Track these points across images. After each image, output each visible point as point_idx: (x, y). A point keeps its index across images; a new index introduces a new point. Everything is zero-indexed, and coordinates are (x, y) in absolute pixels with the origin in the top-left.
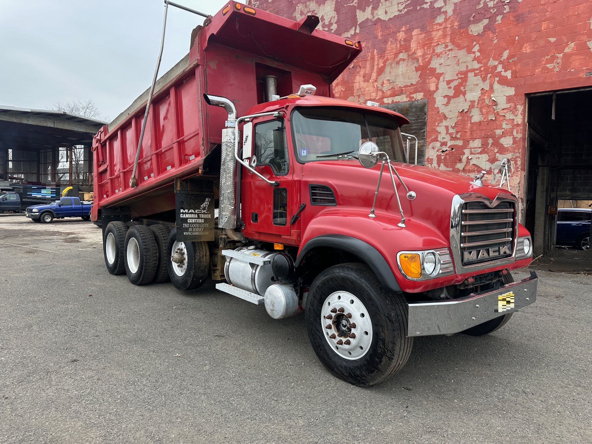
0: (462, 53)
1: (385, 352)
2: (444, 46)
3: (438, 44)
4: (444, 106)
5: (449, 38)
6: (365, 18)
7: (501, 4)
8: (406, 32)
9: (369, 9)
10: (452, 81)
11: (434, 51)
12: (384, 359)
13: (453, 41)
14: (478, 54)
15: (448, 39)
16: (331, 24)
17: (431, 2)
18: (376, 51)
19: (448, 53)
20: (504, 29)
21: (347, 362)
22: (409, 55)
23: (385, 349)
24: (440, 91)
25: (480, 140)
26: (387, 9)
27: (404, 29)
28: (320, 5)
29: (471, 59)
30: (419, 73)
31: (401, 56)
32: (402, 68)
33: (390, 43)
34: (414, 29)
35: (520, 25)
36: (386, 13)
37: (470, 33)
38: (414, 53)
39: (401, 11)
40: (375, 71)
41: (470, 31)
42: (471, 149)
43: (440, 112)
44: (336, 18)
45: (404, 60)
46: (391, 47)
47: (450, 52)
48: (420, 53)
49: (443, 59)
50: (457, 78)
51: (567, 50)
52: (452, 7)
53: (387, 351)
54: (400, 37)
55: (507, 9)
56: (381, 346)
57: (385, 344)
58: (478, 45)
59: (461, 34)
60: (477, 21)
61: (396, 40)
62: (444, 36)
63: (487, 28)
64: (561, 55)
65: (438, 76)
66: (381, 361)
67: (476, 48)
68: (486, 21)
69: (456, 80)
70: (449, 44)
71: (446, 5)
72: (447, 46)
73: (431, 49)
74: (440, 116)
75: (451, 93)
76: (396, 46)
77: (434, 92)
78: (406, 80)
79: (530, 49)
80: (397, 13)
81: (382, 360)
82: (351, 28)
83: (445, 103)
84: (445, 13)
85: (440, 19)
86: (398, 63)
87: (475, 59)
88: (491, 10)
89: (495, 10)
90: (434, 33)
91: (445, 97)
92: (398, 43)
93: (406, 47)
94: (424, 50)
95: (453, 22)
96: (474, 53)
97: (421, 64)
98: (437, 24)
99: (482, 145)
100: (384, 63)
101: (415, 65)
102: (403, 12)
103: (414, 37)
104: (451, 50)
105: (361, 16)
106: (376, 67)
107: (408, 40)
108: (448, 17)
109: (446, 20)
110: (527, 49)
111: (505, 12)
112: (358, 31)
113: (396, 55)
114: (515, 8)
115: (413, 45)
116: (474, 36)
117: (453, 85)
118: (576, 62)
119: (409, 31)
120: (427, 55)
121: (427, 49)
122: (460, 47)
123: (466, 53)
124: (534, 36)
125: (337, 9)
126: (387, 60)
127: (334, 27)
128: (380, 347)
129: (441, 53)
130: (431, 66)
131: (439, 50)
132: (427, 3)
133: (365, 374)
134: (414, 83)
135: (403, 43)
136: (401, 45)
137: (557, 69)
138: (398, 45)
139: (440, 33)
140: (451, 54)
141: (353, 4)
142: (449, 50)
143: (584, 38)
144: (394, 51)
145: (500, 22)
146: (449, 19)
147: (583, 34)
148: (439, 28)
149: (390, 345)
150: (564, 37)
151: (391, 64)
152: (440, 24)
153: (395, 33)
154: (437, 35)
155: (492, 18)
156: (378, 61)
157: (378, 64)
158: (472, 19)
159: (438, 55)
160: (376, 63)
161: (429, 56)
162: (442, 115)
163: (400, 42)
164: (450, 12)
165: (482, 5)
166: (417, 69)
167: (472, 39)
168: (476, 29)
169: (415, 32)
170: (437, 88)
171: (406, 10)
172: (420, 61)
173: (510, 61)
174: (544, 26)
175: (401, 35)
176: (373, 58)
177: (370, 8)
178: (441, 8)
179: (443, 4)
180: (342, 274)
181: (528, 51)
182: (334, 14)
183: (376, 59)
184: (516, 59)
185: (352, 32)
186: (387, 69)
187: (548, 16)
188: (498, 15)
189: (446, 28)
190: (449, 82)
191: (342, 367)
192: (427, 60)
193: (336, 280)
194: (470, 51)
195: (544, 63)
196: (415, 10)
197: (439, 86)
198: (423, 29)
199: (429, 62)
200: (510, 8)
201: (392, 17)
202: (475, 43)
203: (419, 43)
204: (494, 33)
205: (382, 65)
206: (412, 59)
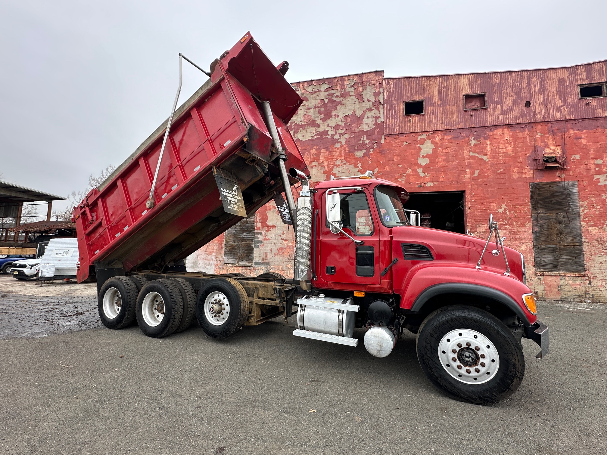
0: (351, 167)
1: (516, 374)
2: (340, 161)
3: (337, 160)
5: (343, 157)
7: (372, 143)
8: (316, 150)
11: (334, 163)
12: (515, 380)
13: (346, 159)
14: (361, 168)
15: (343, 158)
19: (343, 165)
20: (374, 156)
21: (473, 387)
22: (319, 164)
23: (517, 372)
25: (365, 218)
27: (315, 147)
29: (357, 171)
30: (326, 175)
31: (314, 163)
33: (306, 155)
34: (321, 149)
35: (383, 155)
36: (303, 136)
37: (356, 156)
38: (322, 163)
39: (313, 137)
41: (355, 155)
42: (359, 222)
45: (316, 166)
47: (344, 165)
48: (326, 163)
49: (340, 169)
51: (408, 172)
52: (345, 140)
53: (517, 373)
54: (313, 152)
55: (375, 146)
56: (513, 369)
57: (516, 368)
58: (360, 163)
59: (350, 156)
60: (359, 150)
61: (310, 153)
62: (341, 155)
63: (364, 154)
64: (405, 174)
66: (512, 382)
67: (360, 165)
68: (364, 151)
70: (344, 160)
71: (341, 138)
72: (342, 162)
73: (333, 162)
76: (311, 157)
78: (318, 178)
79: (389, 169)
80: (311, 138)
81: (514, 380)
84: (341, 142)
85: (338, 146)
87: (359, 171)
88: (367, 145)
89: (369, 146)
90: (334, 153)
93: (317, 159)
94: (329, 162)
96: (358, 167)
97: (327, 170)
98: (336, 148)
99: (366, 220)
101: (323, 170)
102: (314, 138)
103: (322, 153)
104: (345, 164)
107: (318, 155)
108: (342, 145)
109: (341, 147)
110: (387, 169)
111: (374, 147)
114: (380, 146)
115: (322, 158)
116: (358, 158)
118: (413, 179)
119: (319, 150)
120: (330, 165)
121: (330, 161)
122: (350, 163)
123: (354, 167)
124: (391, 162)
128: (512, 371)
129: (339, 165)
130: (333, 172)
131: (338, 163)
132: (329, 135)
133: (495, 394)
135: (315, 156)
136: (314, 157)
137: (404, 182)
138: (312, 157)
139: (338, 153)
140: (345, 166)
142: (344, 164)
143: (416, 167)
144: (309, 160)
145: (372, 152)
146: (343, 146)
147: (415, 165)
148: (337, 150)
149: (520, 368)
150: (406, 166)
152: (338, 149)
153: (309, 149)
154: (336, 154)
155: (368, 150)
158: (356, 148)
159: (337, 166)
161: (332, 166)
163: (313, 155)
164: (343, 143)
165: (361, 142)
167: (357, 159)
168: (359, 154)
169: (322, 151)
171: (316, 137)
172: (326, 168)
173: (379, 174)
174: (395, 158)
175: (314, 151)
178: (338, 139)
179: (339, 137)
180: (463, 315)
181: (388, 170)
184: (382, 174)
187: (397, 153)
188: (371, 149)
189: (341, 151)
191: (469, 392)
192: (330, 168)
193: (457, 320)
194: (356, 166)
195: (396, 177)
196: (322, 138)
198: (327, 149)
199: (332, 169)
200: (377, 146)
201: (307, 139)
202: (358, 162)
203: (325, 157)
204: (369, 158)
206: (322, 166)
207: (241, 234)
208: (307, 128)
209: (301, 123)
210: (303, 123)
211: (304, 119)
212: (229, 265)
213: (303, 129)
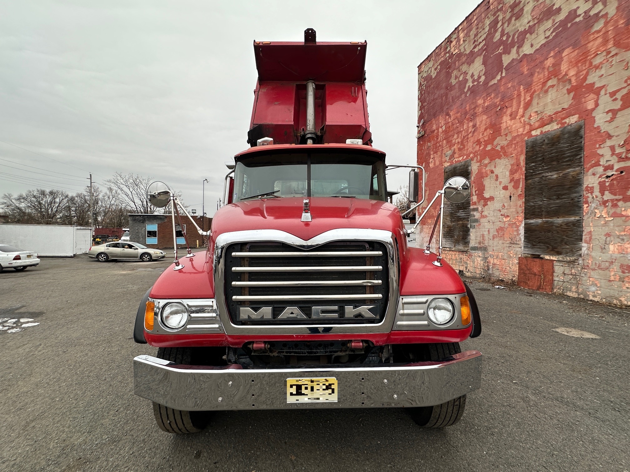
2: (604, 54)
3: (597, 54)
4: (607, 124)
5: (612, 42)
6: (511, 59)
8: (554, 57)
9: (514, 50)
10: (618, 91)
11: (591, 63)
13: (617, 44)
15: (610, 44)
16: (479, 77)
17: (585, 12)
18: (522, 87)
19: (610, 60)
22: (559, 79)
24: (601, 108)
26: (533, 42)
27: (552, 54)
28: (470, 65)
30: (572, 94)
31: (550, 83)
32: (552, 94)
33: (536, 74)
34: (563, 50)
36: (532, 46)
38: (566, 74)
39: (548, 37)
40: (521, 106)
43: (602, 131)
44: (484, 70)
45: (553, 86)
46: (538, 77)
47: (614, 58)
48: (572, 73)
49: (603, 69)
50: (625, 85)
52: (616, 5)
54: (548, 64)
61: (544, 68)
62: (605, 42)
65: (597, 92)
69: (625, 88)
70: (613, 49)
71: (605, 6)
72: (609, 53)
73: (588, 63)
74: (602, 136)
75: (618, 105)
76: (544, 75)
77: (593, 110)
78: (557, 107)
80: (543, 42)
82: (497, 74)
83: (609, 119)
84: (605, 15)
85: (598, 26)
86: (546, 92)
90: (590, 45)
91: (607, 112)
92: (546, 70)
93: (555, 72)
94: (578, 67)
95: (617, 21)
97: (575, 84)
98: (593, 33)
100: (532, 97)
101: (567, 87)
102: (551, 37)
103: (565, 59)
104: (616, 54)
105: (506, 60)
106: (522, 103)
107: (557, 65)
108: (609, 19)
109: (606, 23)
112: (504, 75)
113: (544, 83)
115: (564, 67)
117: (619, 96)
119: (558, 54)
120: (581, 72)
121: (581, 65)
125: (484, 63)
126: (535, 91)
127: (483, 78)
129: (601, 63)
130: (588, 82)
131: (597, 61)
132: (580, 16)
134: (566, 106)
135: (551, 69)
136: (549, 72)
138: (546, 73)
139: (599, 41)
140: (615, 60)
141: (499, 51)
142: (613, 56)
144: (542, 80)
146: (611, 20)
148: (596, 36)
151: (539, 95)
152: (598, 32)
153: (542, 62)
154: (594, 45)
156: (525, 95)
157: (525, 99)
159: (597, 67)
160: (522, 99)
161: (584, 72)
162: (604, 134)
163: (548, 69)
164: (612, 12)
166: (569, 92)
169: (566, 53)
170: (597, 105)
171: (554, 34)
172: (573, 81)
175: (549, 62)
176: (519, 95)
177: (515, 48)
178: (600, 12)
179: (601, 7)
182: (482, 67)
183: (523, 94)
185: (499, 77)
186: (535, 102)
189: (606, 33)
190: (613, 94)
192: (582, 77)
196: (565, 29)
197: (600, 102)
198: (575, 45)
199: (585, 79)
201: (538, 47)
203: (571, 62)
205: (529, 98)
206: (563, 82)
207: (457, 212)
208: (539, 28)
209: (528, 25)
210: (531, 24)
211: (533, 16)
212: (447, 249)
213: (531, 34)
